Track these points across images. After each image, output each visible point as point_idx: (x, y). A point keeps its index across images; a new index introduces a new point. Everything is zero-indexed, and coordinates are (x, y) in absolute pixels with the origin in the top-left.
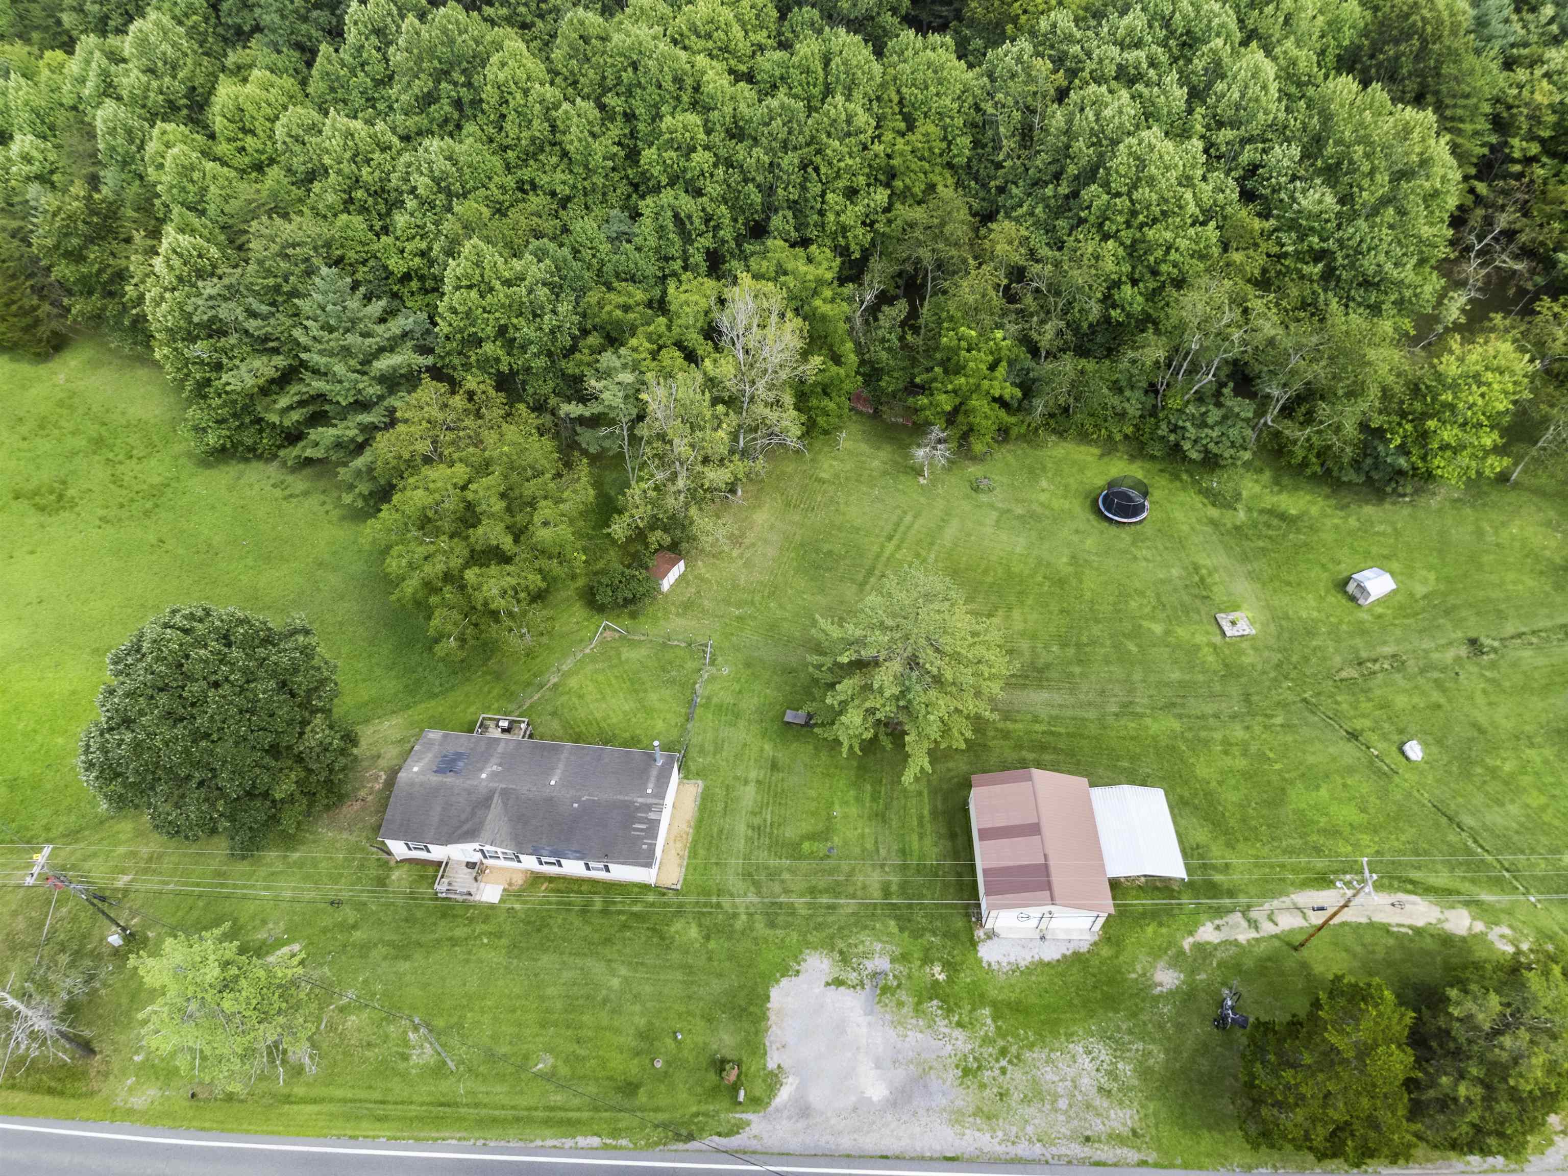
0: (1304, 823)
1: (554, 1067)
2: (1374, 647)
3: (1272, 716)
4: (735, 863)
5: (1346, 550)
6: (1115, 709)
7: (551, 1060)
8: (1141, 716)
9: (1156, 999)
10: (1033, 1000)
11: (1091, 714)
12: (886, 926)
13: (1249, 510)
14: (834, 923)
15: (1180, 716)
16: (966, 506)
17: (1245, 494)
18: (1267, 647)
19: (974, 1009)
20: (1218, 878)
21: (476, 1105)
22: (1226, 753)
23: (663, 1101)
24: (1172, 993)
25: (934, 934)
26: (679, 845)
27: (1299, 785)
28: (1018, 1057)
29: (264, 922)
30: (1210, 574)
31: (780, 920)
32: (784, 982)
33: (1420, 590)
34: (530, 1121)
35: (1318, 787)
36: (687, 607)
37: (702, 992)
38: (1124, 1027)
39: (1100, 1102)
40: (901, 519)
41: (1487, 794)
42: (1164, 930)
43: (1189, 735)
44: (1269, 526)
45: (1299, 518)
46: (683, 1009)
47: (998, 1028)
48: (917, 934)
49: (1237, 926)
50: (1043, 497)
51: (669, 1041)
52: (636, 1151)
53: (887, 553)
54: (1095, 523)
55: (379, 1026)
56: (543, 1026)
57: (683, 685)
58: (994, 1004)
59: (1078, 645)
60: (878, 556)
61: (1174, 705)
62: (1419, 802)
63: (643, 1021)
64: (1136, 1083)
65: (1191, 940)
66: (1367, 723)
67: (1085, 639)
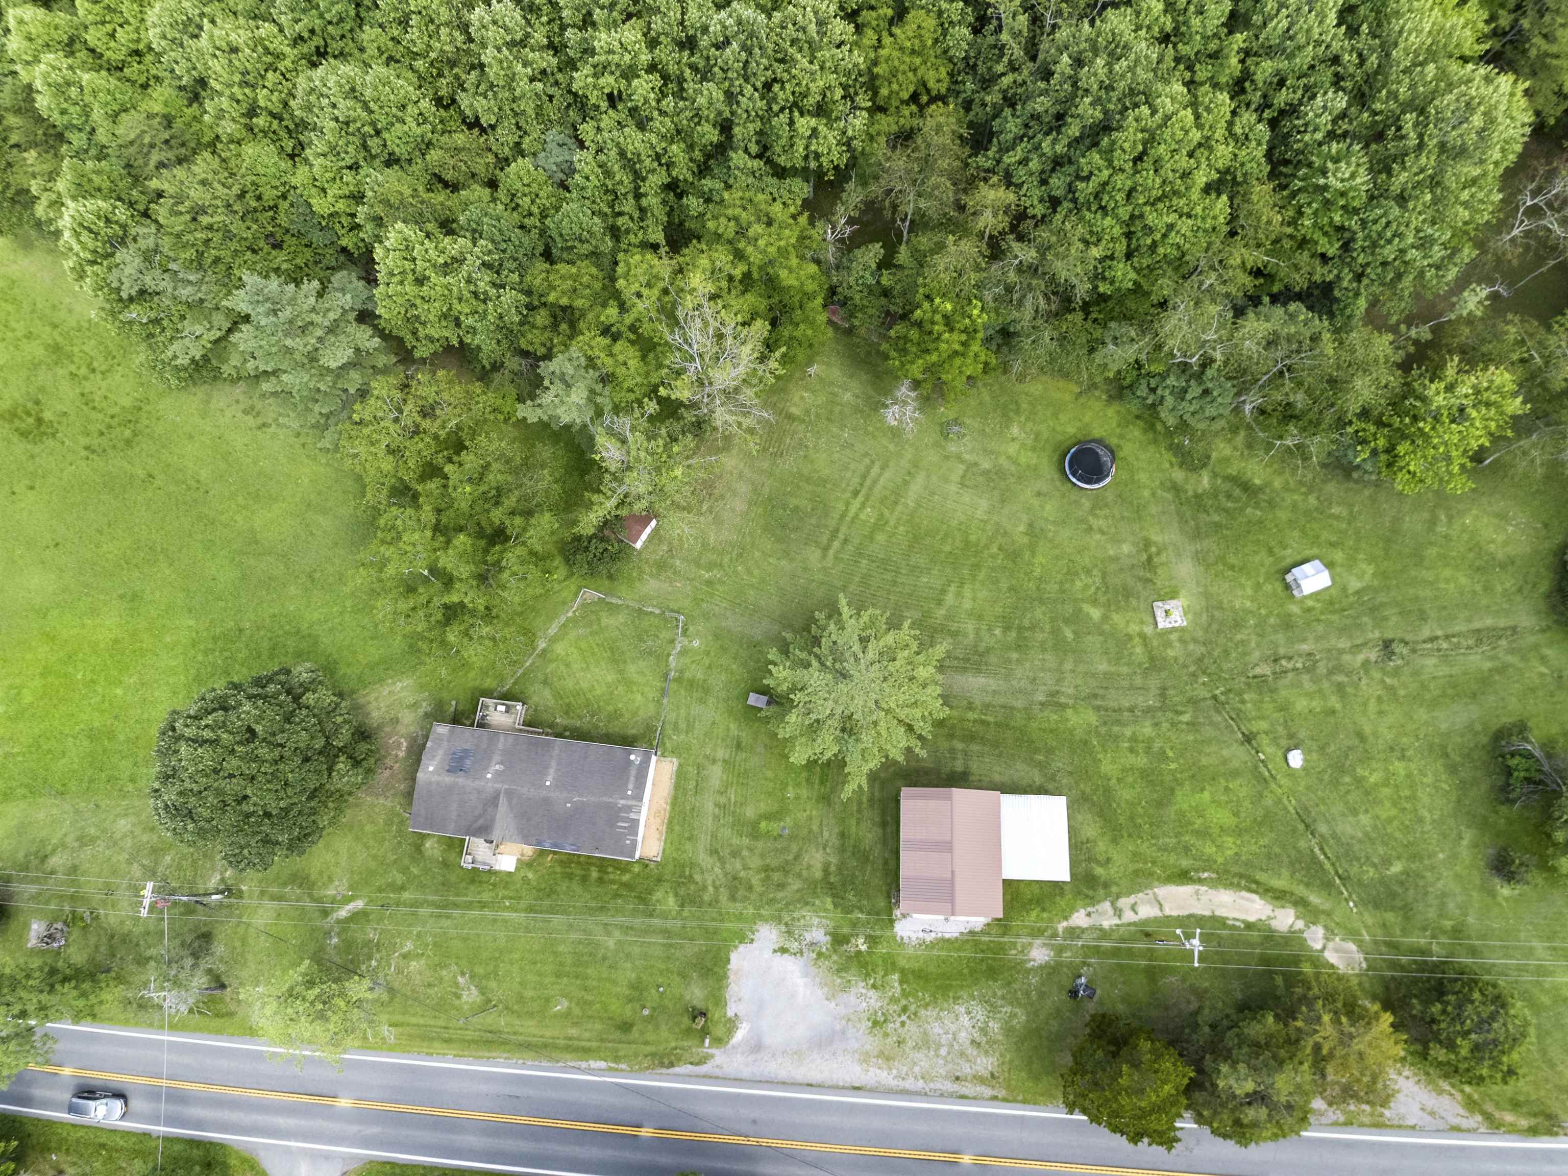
0: (1183, 822)
1: (569, 1008)
2: (1293, 643)
3: (1182, 713)
4: (704, 840)
5: (1296, 534)
6: (1041, 698)
7: (566, 1004)
8: (1064, 707)
9: (1028, 971)
10: (932, 969)
11: (1019, 704)
12: (824, 903)
13: (1215, 475)
14: (782, 899)
15: (1098, 709)
16: (932, 457)
17: (1214, 455)
18: (1195, 641)
19: (886, 975)
20: (1099, 871)
21: (515, 1033)
22: (1131, 750)
23: (650, 1037)
24: (1041, 967)
25: (862, 912)
26: (659, 820)
27: (1187, 786)
28: (915, 1014)
29: (330, 880)
30: (1158, 553)
31: (741, 893)
32: (742, 948)
33: (1355, 584)
34: (555, 1047)
35: (1202, 790)
36: (661, 566)
37: (678, 954)
38: (999, 993)
39: (971, 1051)
40: (868, 469)
41: (1346, 803)
42: (1045, 915)
43: (1103, 730)
44: (1229, 496)
45: (1261, 489)
46: (663, 967)
47: (903, 990)
48: (847, 911)
49: (1104, 913)
50: (1012, 449)
51: (653, 991)
52: (632, 1072)
53: (851, 513)
54: (1058, 484)
55: (435, 970)
56: (558, 976)
57: (658, 658)
58: (903, 971)
59: (1020, 629)
60: (843, 516)
61: (1095, 696)
62: (1285, 808)
63: (634, 975)
64: (1000, 1038)
65: (1065, 924)
66: (1264, 725)
67: (1026, 623)
